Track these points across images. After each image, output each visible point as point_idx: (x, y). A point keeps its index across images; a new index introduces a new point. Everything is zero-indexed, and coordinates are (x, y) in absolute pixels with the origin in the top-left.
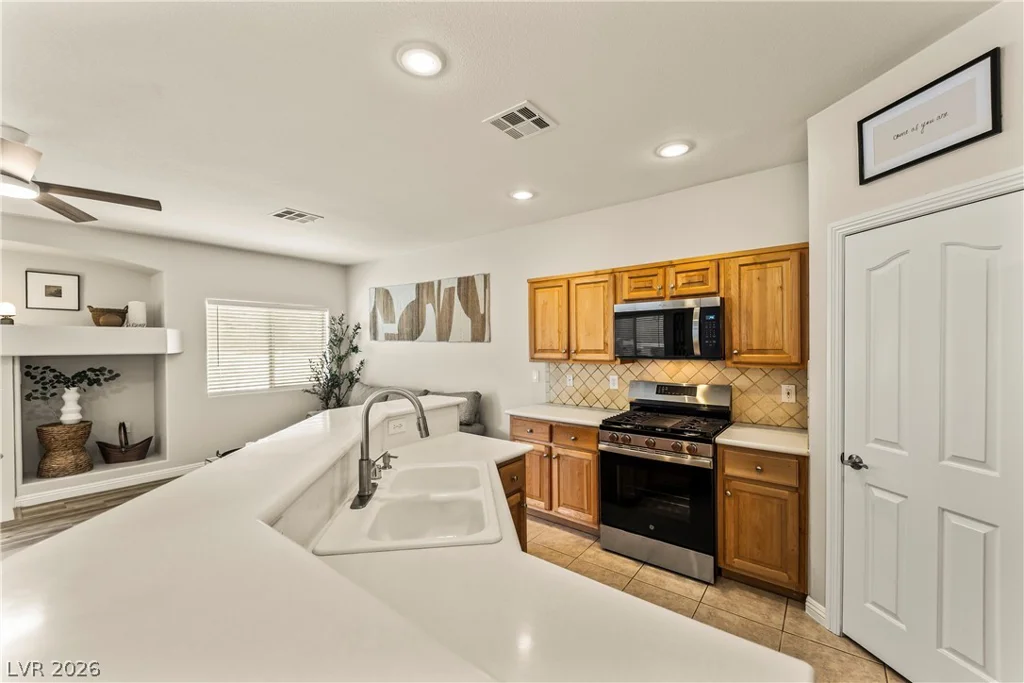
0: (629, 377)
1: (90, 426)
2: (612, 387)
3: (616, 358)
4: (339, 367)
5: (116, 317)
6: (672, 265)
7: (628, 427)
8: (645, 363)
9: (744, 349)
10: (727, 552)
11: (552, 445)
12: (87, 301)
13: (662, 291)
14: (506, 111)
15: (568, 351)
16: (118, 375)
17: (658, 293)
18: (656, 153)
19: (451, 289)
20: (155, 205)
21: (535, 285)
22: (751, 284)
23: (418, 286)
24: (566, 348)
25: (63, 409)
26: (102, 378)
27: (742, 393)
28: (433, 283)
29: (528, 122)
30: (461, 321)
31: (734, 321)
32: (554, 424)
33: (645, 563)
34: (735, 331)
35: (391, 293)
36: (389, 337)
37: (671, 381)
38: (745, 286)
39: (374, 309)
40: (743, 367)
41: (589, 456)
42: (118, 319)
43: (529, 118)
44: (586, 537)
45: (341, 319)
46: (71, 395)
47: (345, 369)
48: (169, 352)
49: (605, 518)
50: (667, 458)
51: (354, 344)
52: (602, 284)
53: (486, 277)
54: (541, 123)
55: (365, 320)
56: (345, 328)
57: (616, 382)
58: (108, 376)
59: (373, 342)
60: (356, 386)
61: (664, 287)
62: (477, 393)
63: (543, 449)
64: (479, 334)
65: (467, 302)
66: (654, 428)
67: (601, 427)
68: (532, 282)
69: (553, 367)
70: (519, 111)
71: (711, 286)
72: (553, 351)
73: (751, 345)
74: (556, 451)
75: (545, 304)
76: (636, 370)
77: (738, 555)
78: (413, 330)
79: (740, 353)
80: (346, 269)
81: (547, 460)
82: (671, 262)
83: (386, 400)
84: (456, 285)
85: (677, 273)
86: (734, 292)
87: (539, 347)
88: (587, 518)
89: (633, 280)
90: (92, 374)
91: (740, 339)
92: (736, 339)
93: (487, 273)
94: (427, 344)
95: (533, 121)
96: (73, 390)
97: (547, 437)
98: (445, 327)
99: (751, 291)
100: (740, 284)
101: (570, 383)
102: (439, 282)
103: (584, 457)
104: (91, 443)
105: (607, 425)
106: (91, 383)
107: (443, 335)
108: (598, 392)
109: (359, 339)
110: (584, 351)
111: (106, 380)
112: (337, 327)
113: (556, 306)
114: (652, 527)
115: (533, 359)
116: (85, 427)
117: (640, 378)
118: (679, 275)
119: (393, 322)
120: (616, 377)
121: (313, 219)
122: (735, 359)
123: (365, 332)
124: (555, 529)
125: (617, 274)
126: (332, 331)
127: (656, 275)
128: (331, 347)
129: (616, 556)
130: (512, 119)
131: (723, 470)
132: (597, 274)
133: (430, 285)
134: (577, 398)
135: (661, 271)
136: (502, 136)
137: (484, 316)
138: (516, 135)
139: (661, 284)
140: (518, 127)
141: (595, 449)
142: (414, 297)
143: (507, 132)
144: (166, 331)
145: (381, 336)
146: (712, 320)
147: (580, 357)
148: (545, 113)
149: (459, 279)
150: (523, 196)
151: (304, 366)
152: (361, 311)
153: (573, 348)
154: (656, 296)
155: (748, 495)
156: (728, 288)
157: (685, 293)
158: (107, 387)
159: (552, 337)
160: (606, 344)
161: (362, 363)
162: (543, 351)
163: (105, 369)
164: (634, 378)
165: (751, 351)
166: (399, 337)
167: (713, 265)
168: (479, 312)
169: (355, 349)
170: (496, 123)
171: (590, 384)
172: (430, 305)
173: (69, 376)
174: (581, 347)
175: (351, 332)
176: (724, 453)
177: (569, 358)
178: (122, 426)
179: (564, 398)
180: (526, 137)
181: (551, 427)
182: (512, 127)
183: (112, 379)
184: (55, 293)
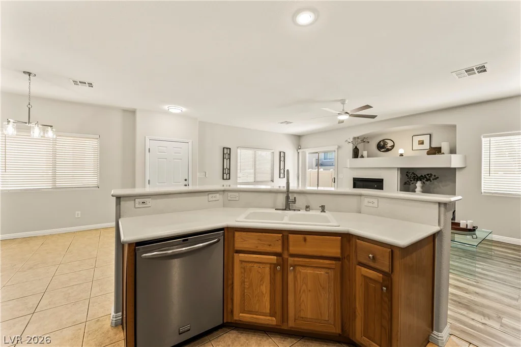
5: (436, 151)
12: (432, 145)
16: (438, 178)
26: (431, 179)
48: (453, 167)
90: (428, 176)
96: (420, 182)
106: (427, 180)
111: (433, 179)
158: (434, 183)
163: (431, 175)
173: (419, 176)
183: (436, 179)
184: (422, 143)
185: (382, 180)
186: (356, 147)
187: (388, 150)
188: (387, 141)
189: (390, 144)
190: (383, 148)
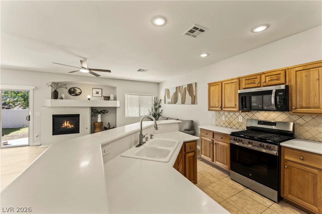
0: (247, 117)
1: (103, 123)
2: (240, 121)
3: (239, 110)
4: (156, 111)
5: (107, 98)
6: (264, 73)
7: (242, 135)
8: (254, 112)
9: (298, 107)
10: (285, 191)
11: (214, 139)
12: (103, 95)
13: (259, 84)
14: (189, 29)
15: (221, 107)
16: (108, 112)
17: (257, 85)
18: (252, 31)
19: (186, 88)
20: (109, 71)
21: (210, 85)
22: (302, 79)
23: (176, 88)
24: (220, 106)
25: (98, 119)
26: (105, 112)
27: (300, 126)
28: (180, 86)
29: (197, 31)
30: (188, 98)
31: (293, 95)
32: (215, 132)
33: (247, 188)
34: (294, 99)
35: (169, 90)
36: (169, 103)
37: (266, 120)
38: (299, 80)
39: (165, 95)
40: (301, 115)
41: (226, 145)
42: (108, 99)
43: (197, 30)
44: (225, 174)
45: (157, 98)
46: (99, 116)
47: (157, 112)
48: (117, 106)
49: (232, 168)
50: (264, 151)
51: (160, 105)
52: (234, 83)
53: (196, 84)
54: (202, 31)
55: (163, 98)
56: (158, 100)
57: (242, 119)
58: (106, 112)
59: (165, 104)
60: (160, 117)
61: (260, 82)
62: (192, 121)
63: (210, 140)
64: (194, 102)
65: (190, 92)
66: (253, 137)
67: (231, 135)
68: (209, 84)
69: (217, 113)
70: (193, 28)
71: (282, 81)
72: (216, 107)
73: (302, 105)
74: (215, 142)
75: (213, 91)
76: (250, 115)
77: (290, 193)
78: (175, 101)
79: (296, 108)
80: (158, 84)
81: (212, 144)
82: (263, 72)
83: (167, 120)
84: (187, 87)
85: (266, 76)
86: (293, 83)
87: (211, 106)
88: (226, 167)
89: (246, 81)
90: (103, 111)
91: (296, 102)
92: (294, 102)
93: (196, 82)
94: (179, 106)
95: (199, 31)
96: (100, 114)
97: (212, 136)
98: (184, 100)
99: (302, 82)
100: (296, 79)
101: (224, 119)
102: (182, 86)
103: (225, 145)
104: (103, 127)
105: (233, 134)
106: (103, 113)
107: (183, 102)
108: (234, 122)
109: (161, 104)
110: (227, 107)
112: (155, 100)
113: (217, 92)
114: (250, 175)
115: (209, 110)
116: (102, 123)
117: (251, 118)
118: (267, 77)
119: (170, 99)
120: (242, 117)
121: (146, 71)
122: (294, 111)
123: (163, 102)
124: (214, 169)
125: (241, 79)
126: (155, 102)
127: (257, 78)
128: (154, 106)
129: (235, 182)
130: (191, 31)
131: (284, 157)
132: (232, 79)
133: (180, 87)
134: (227, 124)
135: (259, 76)
136: (190, 38)
137: (195, 96)
138: (195, 36)
139: (259, 81)
140: (194, 34)
141: (229, 142)
142: (175, 91)
143: (191, 36)
144: (117, 102)
145: (167, 103)
146: (281, 95)
147: (226, 109)
148: (201, 27)
149: (188, 85)
150: (204, 55)
151: (147, 111)
152: (162, 96)
153: (223, 106)
154: (256, 86)
155: (296, 169)
156: (290, 81)
157: (269, 84)
158: (106, 114)
159: (216, 102)
160: (235, 105)
161: (162, 110)
162: (213, 107)
164: (249, 118)
165: (302, 108)
166: (171, 103)
167: (283, 73)
168: (193, 94)
169: (160, 107)
170: (187, 34)
171: (231, 119)
172: (179, 93)
173: (99, 111)
174: (227, 106)
175: (159, 102)
176: (284, 150)
177: (222, 110)
178: (109, 123)
179: (222, 124)
180: (198, 36)
181: (213, 133)
182: (192, 34)
183: (107, 112)
184: (97, 93)
185: (79, 115)
186: (56, 91)
187: (77, 95)
188: (76, 89)
189: (78, 91)
190: (73, 93)
